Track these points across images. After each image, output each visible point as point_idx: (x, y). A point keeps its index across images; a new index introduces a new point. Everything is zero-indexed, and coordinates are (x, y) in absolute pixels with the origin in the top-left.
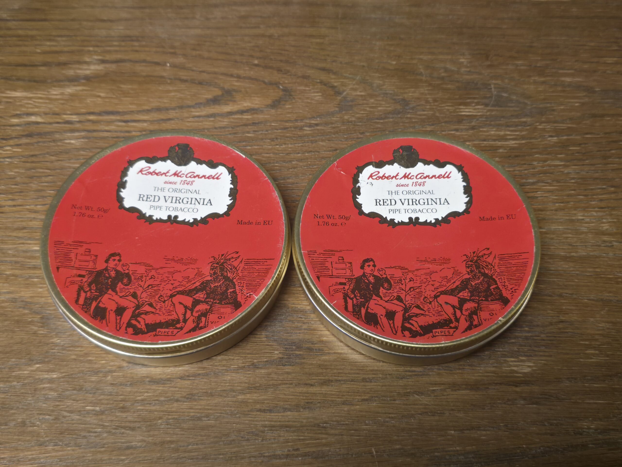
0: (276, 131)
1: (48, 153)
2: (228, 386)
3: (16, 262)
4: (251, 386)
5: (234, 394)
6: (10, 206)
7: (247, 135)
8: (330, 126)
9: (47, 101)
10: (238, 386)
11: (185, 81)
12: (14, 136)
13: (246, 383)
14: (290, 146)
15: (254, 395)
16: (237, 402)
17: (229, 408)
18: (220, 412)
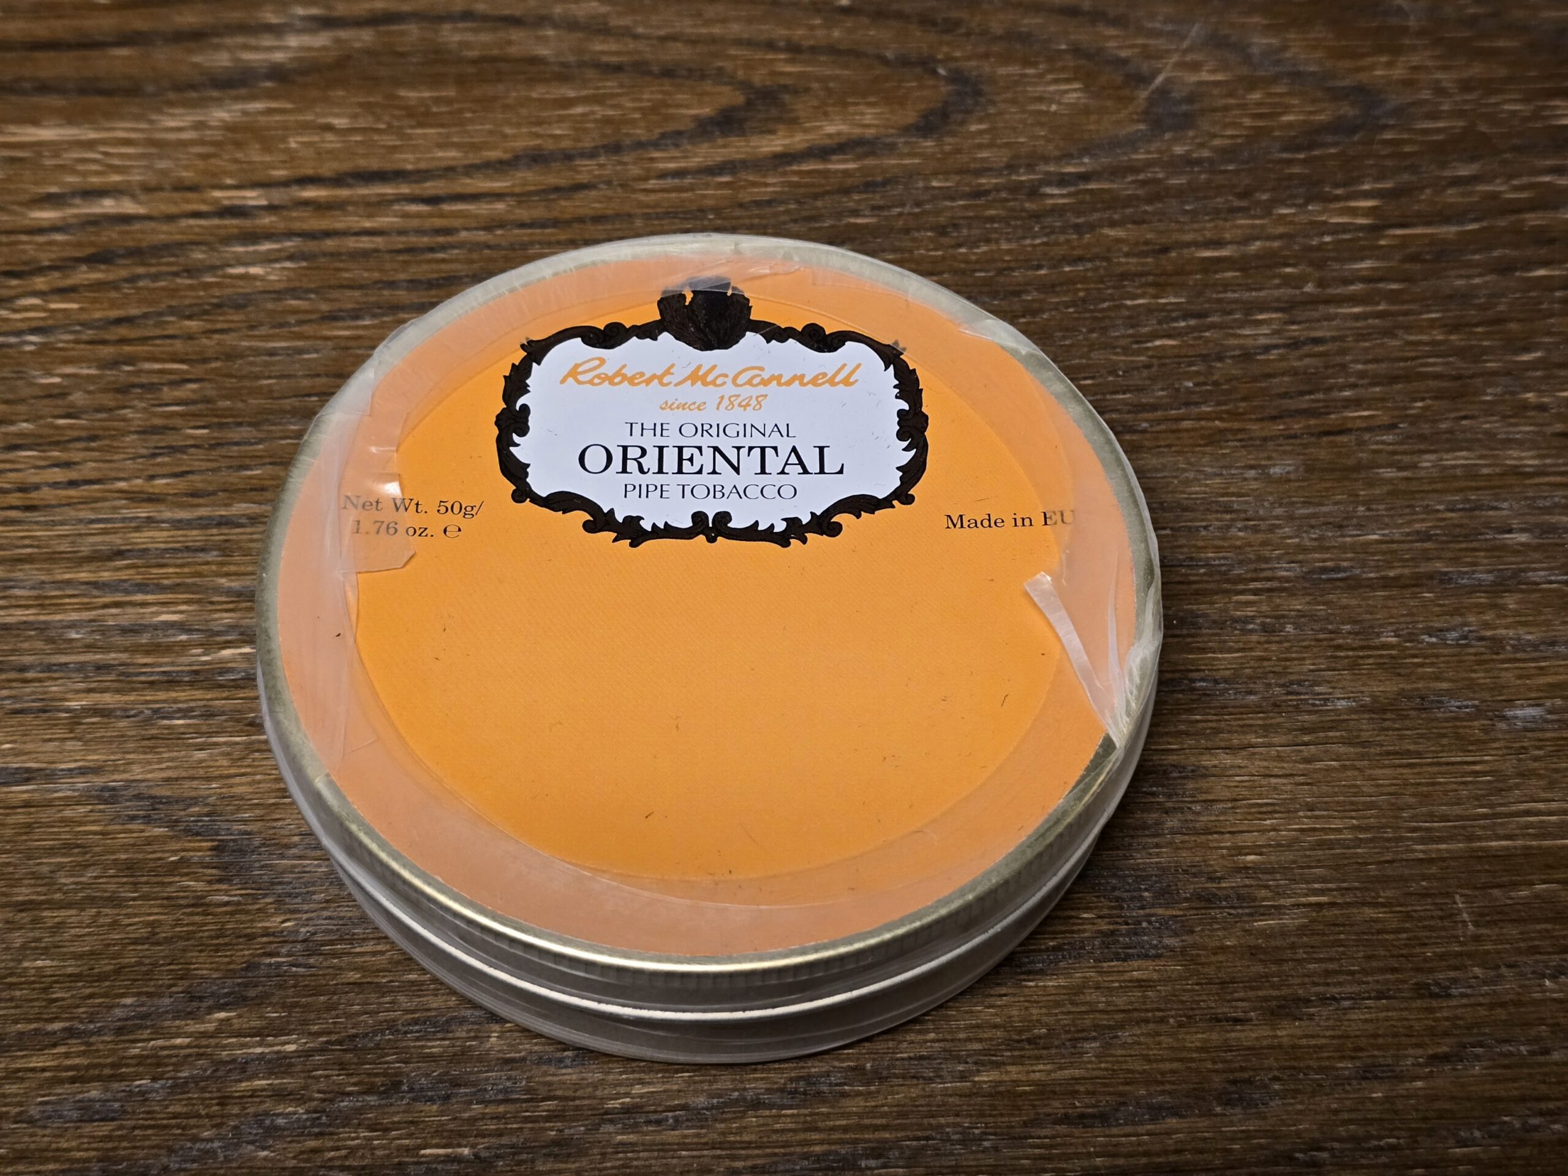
0: (948, 203)
1: (172, 310)
2: (933, 1041)
3: (100, 668)
4: (1015, 1037)
5: (960, 1068)
6: (55, 485)
7: (852, 220)
8: (1130, 179)
9: (153, 150)
10: (969, 1040)
11: (618, 68)
12: (47, 263)
13: (996, 1026)
14: (1005, 246)
15: (1035, 1068)
16: (976, 1094)
17: (951, 1120)
18: (919, 1134)
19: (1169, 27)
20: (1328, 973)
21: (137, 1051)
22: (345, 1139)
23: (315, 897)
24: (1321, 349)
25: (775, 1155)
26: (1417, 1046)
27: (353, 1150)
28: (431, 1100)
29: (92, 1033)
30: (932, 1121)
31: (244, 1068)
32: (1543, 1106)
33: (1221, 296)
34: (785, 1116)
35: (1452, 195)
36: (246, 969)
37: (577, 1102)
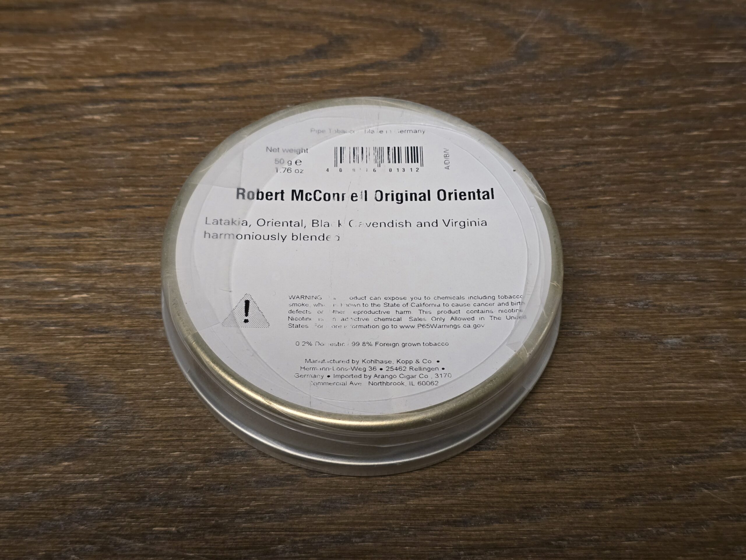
0: (420, 93)
1: (58, 135)
2: (389, 485)
3: (18, 302)
4: (427, 484)
5: (401, 497)
8: (506, 84)
10: (405, 485)
11: (270, 25)
12: (1, 112)
15: (435, 499)
16: (407, 510)
17: (395, 521)
18: (380, 527)
19: (529, 11)
20: (572, 459)
21: (26, 479)
22: (119, 522)
23: (111, 411)
24: (589, 167)
25: (314, 535)
26: (612, 494)
27: (122, 527)
28: (159, 505)
29: (7, 470)
30: (386, 521)
31: (75, 488)
32: (667, 523)
33: (545, 141)
34: (319, 517)
35: (656, 96)
36: (78, 443)
37: (225, 508)
